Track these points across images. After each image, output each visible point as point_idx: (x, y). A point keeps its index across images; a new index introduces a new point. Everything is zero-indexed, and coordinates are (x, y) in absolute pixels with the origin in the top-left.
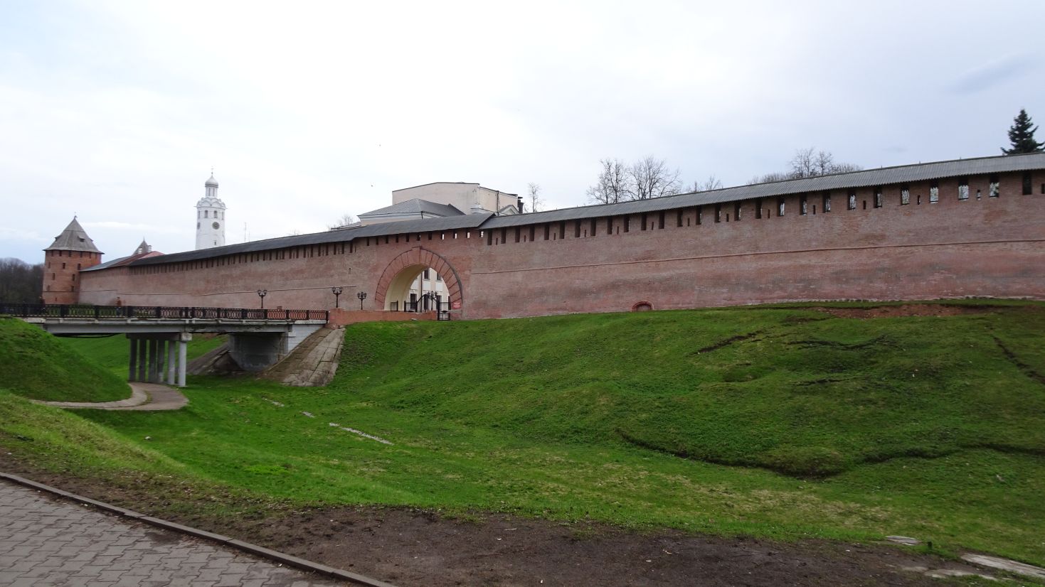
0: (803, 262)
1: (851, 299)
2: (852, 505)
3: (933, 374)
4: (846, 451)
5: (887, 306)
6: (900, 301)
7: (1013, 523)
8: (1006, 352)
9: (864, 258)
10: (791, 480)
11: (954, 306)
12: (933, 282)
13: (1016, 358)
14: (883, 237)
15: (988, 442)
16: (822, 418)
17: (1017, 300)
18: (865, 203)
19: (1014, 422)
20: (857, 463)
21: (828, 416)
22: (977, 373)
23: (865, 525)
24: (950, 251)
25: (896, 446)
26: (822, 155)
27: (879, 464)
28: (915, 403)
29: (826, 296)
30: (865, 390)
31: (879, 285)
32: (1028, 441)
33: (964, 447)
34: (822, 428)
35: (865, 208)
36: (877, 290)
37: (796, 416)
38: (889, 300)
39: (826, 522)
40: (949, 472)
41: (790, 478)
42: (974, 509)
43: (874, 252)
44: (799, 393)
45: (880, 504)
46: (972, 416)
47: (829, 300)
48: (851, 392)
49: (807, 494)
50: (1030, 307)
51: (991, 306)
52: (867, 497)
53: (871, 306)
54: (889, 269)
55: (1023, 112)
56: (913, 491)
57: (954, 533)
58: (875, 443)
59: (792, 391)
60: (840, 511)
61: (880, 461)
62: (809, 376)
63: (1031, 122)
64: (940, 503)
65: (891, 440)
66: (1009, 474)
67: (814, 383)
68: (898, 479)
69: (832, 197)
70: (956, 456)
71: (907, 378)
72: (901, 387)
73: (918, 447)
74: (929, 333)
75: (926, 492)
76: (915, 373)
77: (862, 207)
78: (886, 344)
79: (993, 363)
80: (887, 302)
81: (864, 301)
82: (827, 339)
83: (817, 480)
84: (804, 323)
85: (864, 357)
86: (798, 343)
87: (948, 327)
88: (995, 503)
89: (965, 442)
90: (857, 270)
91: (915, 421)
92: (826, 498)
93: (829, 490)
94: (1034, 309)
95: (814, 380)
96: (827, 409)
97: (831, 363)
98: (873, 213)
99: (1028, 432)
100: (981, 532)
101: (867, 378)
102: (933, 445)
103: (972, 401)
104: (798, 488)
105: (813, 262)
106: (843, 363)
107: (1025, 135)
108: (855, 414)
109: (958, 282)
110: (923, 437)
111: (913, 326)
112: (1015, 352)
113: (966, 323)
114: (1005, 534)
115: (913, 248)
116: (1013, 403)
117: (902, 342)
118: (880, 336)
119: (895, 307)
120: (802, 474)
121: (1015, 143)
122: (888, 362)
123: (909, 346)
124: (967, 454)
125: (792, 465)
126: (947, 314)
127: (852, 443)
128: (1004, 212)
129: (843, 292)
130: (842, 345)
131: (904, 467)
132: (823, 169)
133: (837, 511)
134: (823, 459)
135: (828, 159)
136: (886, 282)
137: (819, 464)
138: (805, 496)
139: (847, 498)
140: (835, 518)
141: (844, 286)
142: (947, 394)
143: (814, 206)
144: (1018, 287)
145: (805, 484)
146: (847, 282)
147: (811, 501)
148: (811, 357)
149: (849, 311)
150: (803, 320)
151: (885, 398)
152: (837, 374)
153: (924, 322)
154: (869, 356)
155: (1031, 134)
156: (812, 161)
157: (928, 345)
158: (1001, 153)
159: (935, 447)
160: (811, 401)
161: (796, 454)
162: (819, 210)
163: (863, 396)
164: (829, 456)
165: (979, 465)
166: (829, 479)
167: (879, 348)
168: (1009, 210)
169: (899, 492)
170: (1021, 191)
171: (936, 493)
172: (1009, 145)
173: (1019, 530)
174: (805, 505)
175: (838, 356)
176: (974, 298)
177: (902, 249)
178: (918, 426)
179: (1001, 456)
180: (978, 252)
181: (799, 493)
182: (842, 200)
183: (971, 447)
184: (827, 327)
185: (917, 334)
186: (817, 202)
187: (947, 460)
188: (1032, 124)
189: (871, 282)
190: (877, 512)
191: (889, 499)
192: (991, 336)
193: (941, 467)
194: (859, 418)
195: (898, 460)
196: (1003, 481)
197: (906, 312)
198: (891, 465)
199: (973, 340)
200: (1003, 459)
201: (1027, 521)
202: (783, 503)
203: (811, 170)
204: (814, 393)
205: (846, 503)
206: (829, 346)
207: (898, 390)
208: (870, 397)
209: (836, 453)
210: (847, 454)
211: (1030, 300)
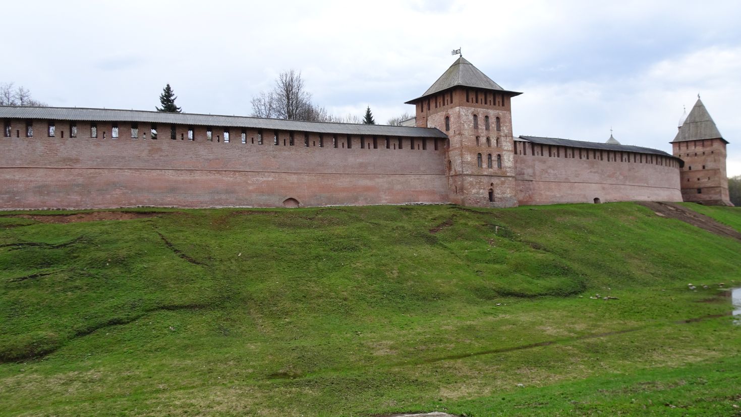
0: (8, 177)
1: (52, 208)
2: (71, 374)
3: (120, 262)
4: (60, 331)
5: (83, 213)
6: (91, 209)
7: (184, 357)
8: (167, 243)
9: (62, 176)
10: (13, 366)
11: (130, 212)
12: (116, 196)
13: (173, 246)
14: (77, 161)
15: (162, 305)
16: (36, 307)
17: (169, 208)
18: (62, 133)
19: (176, 289)
20: (70, 338)
21: (41, 304)
22: (151, 259)
23: (86, 387)
24: (126, 173)
25: (99, 319)
26: (21, 90)
27: (88, 336)
28: (111, 285)
29: (29, 205)
30: (71, 279)
31: (75, 197)
32: (186, 301)
33: (147, 311)
34: (37, 315)
35: (62, 137)
36: (73, 201)
37: (11, 309)
38: (83, 209)
39: (52, 394)
40: (139, 331)
41: (11, 364)
42: (159, 354)
43: (70, 171)
44: (13, 289)
45: (93, 367)
46: (150, 288)
47: (33, 209)
48: (60, 282)
49: (29, 375)
50: (177, 213)
51: (155, 212)
52: (82, 364)
53: (70, 213)
54: (83, 185)
55: (168, 85)
56: (116, 350)
57: (151, 375)
58: (83, 320)
59: (6, 288)
60: (62, 382)
61: (88, 333)
62: (19, 273)
63: (173, 93)
64: (137, 355)
65: (96, 315)
66: (177, 324)
67: (26, 278)
68: (104, 344)
69: (34, 124)
70: (142, 319)
71: (103, 266)
72: (99, 274)
73: (116, 317)
74: (116, 232)
75: (125, 350)
76: (109, 262)
77: (61, 136)
78: (85, 242)
79: (160, 251)
80: (81, 210)
81: (63, 210)
82: (35, 241)
83: (37, 360)
84: (12, 228)
85: (68, 254)
86: (8, 245)
87: (129, 227)
88: (172, 347)
89: (147, 308)
90: (57, 185)
91: (112, 298)
92: (47, 373)
93: (48, 366)
94: (180, 214)
95: (26, 276)
96: (40, 299)
97: (40, 260)
98: (69, 141)
99: (185, 294)
100: (167, 369)
101: (72, 270)
102: (127, 313)
103: (149, 278)
104: (20, 371)
105: (17, 178)
106: (50, 260)
107: (169, 101)
108: (65, 299)
109: (132, 195)
110: (119, 309)
111: (103, 228)
112: (172, 242)
113: (140, 225)
114: (181, 366)
115: (101, 170)
116: (174, 276)
117: (97, 240)
118: (79, 236)
119: (88, 214)
120: (22, 358)
121: (164, 105)
122: (87, 256)
123: (102, 243)
124: (149, 316)
125: (12, 352)
126: (126, 218)
127: (65, 323)
128: (160, 149)
129: (45, 202)
130: (48, 245)
131: (107, 334)
132: (22, 102)
133: (59, 383)
134: (41, 341)
135: (27, 94)
136: (81, 195)
137: (37, 346)
138: (28, 377)
139: (66, 369)
140: (59, 389)
141: (45, 197)
142: (132, 275)
143: (18, 131)
144: (169, 199)
145: (26, 366)
146: (48, 194)
147: (35, 380)
148: (21, 257)
149: (52, 217)
150: (11, 226)
151: (88, 284)
152: (46, 269)
153: (112, 224)
154: (73, 252)
155: (173, 100)
156: (12, 93)
157: (115, 241)
158: (156, 110)
159: (128, 315)
160: (25, 294)
161: (16, 342)
162: (22, 134)
163: (70, 284)
164: (46, 337)
165: (158, 322)
166: (48, 357)
167: (80, 245)
168: (163, 148)
169: (106, 354)
170: (170, 137)
171: (133, 349)
172: (161, 106)
173: (188, 361)
174: (30, 385)
175: (46, 254)
176: (143, 207)
177: (93, 171)
178: (115, 302)
179: (170, 313)
180: (144, 175)
181: (22, 375)
182: (43, 128)
183: (152, 310)
184: (33, 231)
185: (107, 233)
186: (21, 128)
187: (137, 322)
188: (174, 95)
189: (69, 195)
190: (92, 374)
191: (99, 361)
192: (157, 232)
193: (133, 329)
194: (69, 302)
195: (102, 330)
196: (174, 330)
197: (97, 218)
198: (98, 335)
199: (146, 236)
200: (172, 315)
201: (192, 354)
202: (8, 389)
203: (11, 101)
204: (27, 287)
205: (66, 373)
206: (37, 247)
207: (97, 276)
208: (77, 284)
209: (52, 334)
210: (62, 333)
211: (176, 208)
